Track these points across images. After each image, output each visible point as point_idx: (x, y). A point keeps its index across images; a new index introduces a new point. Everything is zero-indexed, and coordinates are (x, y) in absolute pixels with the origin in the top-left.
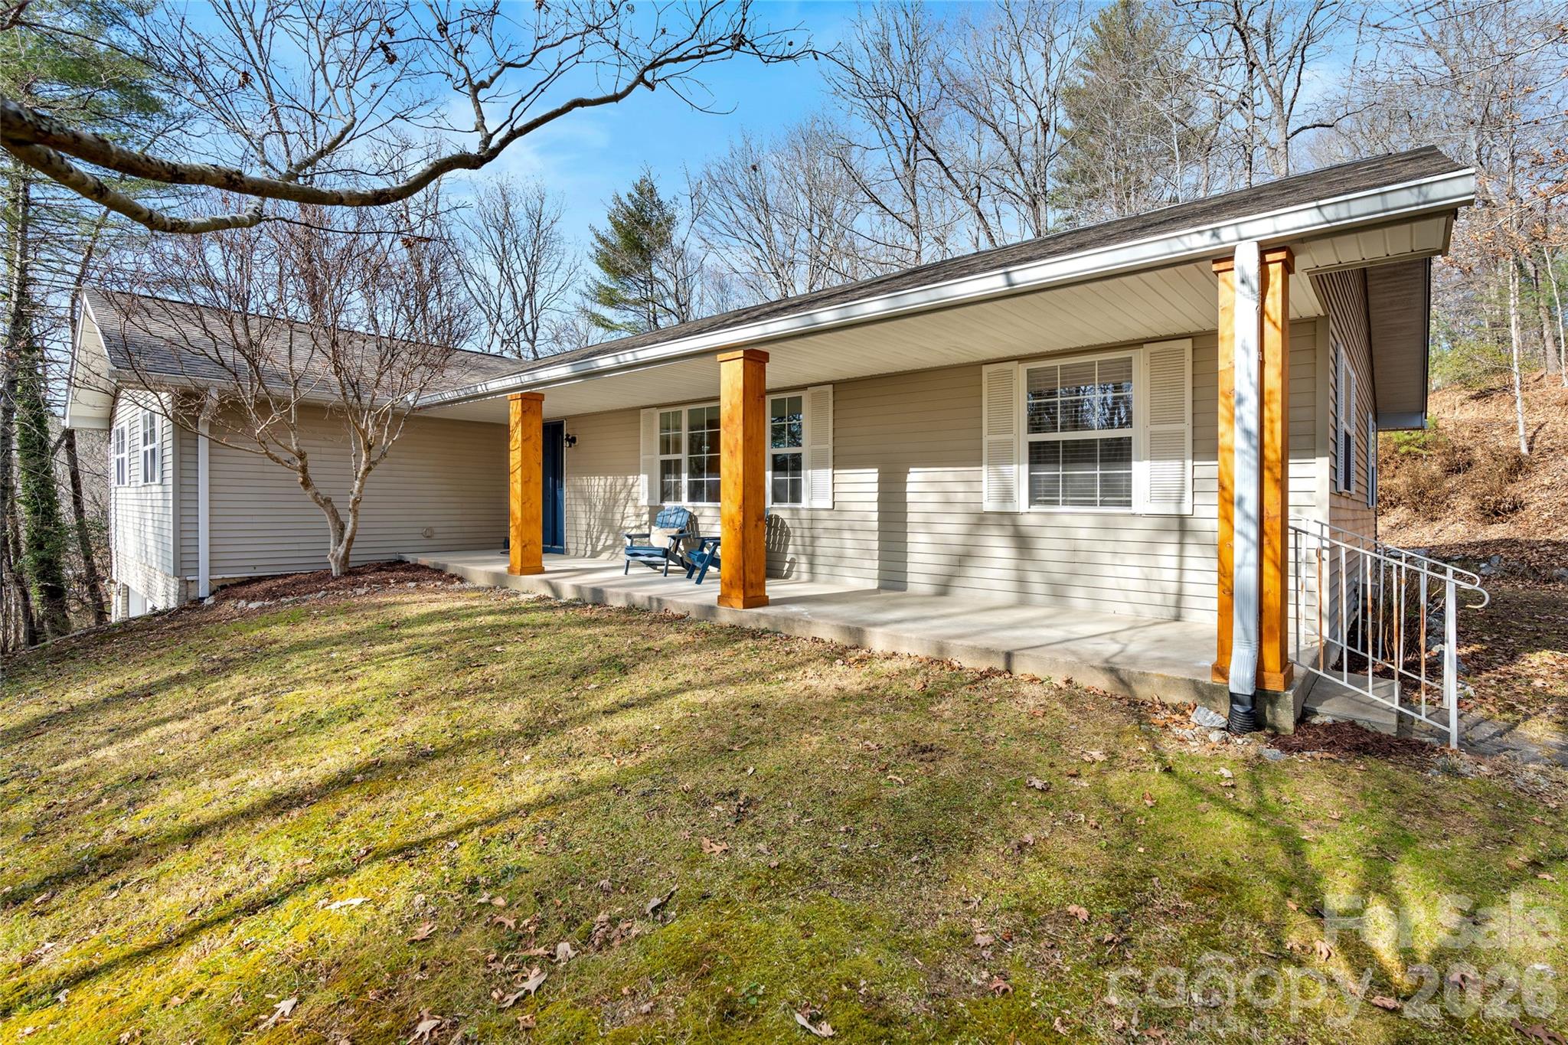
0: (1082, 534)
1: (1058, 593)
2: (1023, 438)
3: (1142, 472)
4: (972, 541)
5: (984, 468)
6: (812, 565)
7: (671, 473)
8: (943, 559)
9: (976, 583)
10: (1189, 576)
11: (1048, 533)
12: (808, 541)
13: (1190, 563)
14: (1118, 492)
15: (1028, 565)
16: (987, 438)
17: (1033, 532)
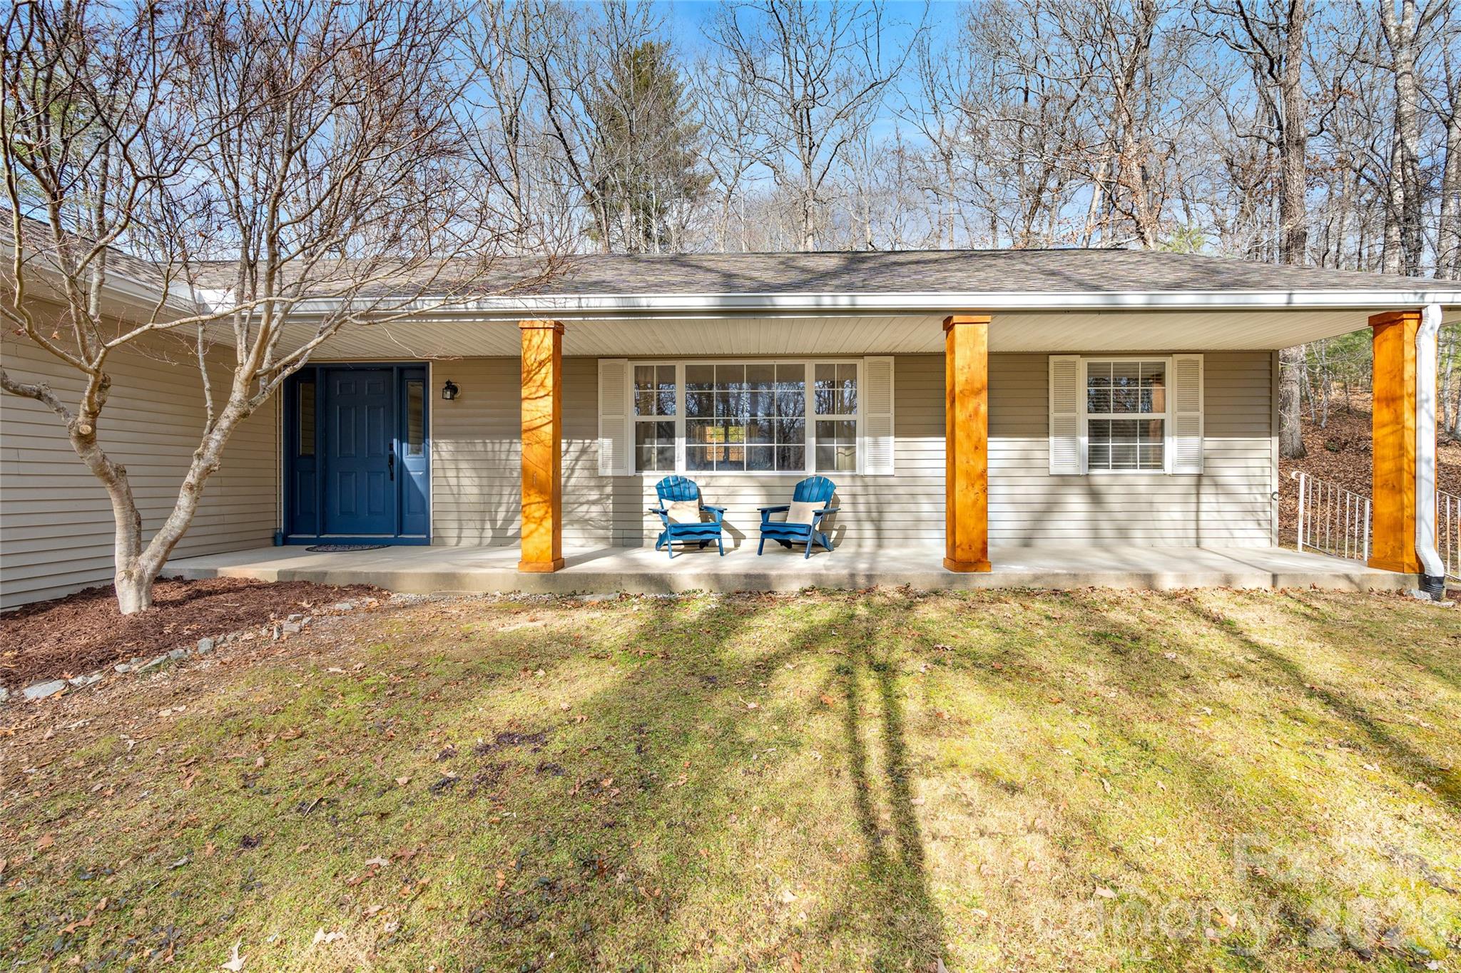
0: (1142, 489)
1: (1123, 534)
2: (1083, 417)
3: (1172, 446)
4: (1052, 499)
5: (1052, 439)
6: (879, 530)
7: (652, 437)
8: (1025, 516)
9: (1054, 533)
10: (1203, 516)
11: (1117, 489)
12: (874, 508)
13: (1203, 507)
14: (1155, 459)
15: (1102, 516)
16: (1053, 415)
17: (1103, 489)
